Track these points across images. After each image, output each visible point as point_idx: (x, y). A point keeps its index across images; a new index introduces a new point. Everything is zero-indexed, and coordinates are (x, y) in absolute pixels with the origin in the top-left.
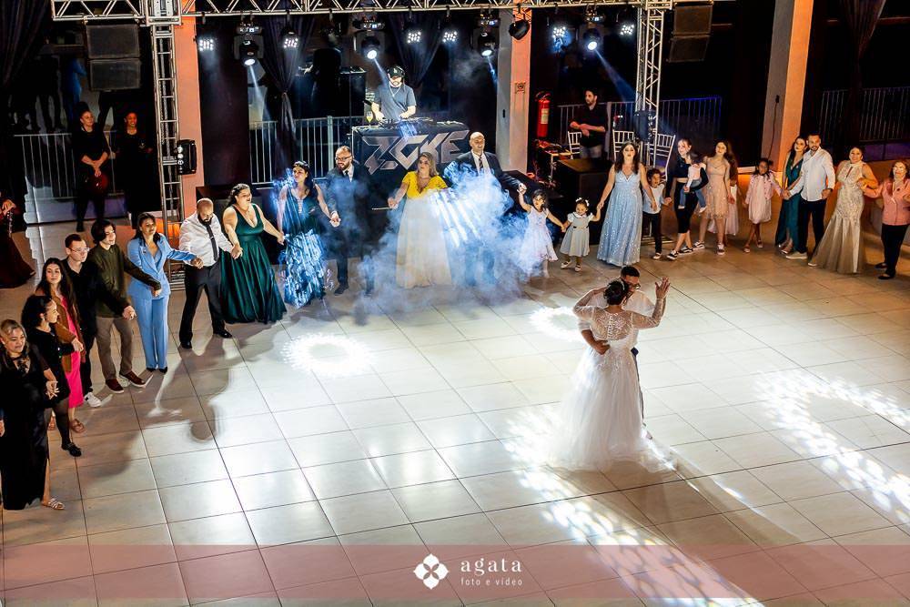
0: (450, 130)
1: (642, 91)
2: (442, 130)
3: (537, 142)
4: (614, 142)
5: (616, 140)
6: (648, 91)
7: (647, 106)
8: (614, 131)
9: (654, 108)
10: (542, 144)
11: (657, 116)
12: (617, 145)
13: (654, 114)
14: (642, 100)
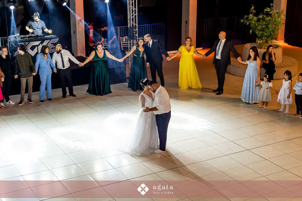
0: (50, 39)
1: (130, 19)
2: (47, 39)
3: (89, 44)
4: (121, 43)
5: (122, 42)
6: (133, 19)
7: (133, 25)
8: (121, 38)
9: (136, 26)
10: (91, 44)
11: (137, 29)
12: (122, 43)
13: (136, 28)
14: (130, 23)
